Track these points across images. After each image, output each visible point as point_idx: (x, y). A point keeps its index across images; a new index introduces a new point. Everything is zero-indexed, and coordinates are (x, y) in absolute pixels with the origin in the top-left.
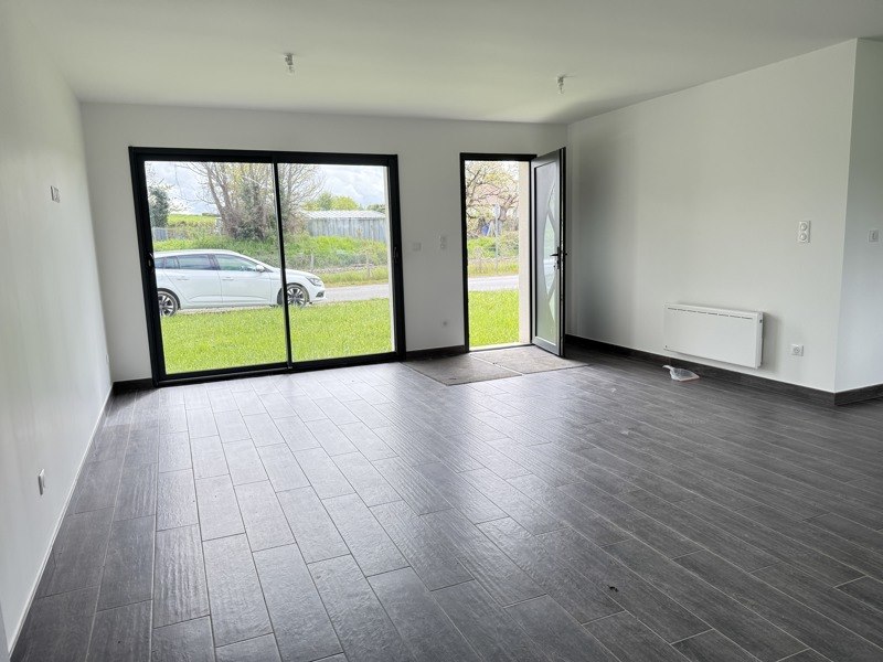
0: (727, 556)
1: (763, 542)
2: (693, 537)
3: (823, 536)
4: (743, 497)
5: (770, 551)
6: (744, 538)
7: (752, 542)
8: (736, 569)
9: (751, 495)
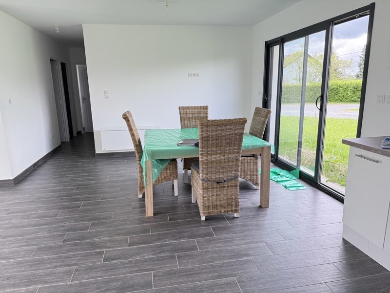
0: (52, 282)
1: (59, 264)
2: (27, 286)
3: (75, 245)
4: (25, 248)
5: (65, 266)
6: (49, 268)
7: (54, 267)
8: (63, 285)
9: (27, 245)
